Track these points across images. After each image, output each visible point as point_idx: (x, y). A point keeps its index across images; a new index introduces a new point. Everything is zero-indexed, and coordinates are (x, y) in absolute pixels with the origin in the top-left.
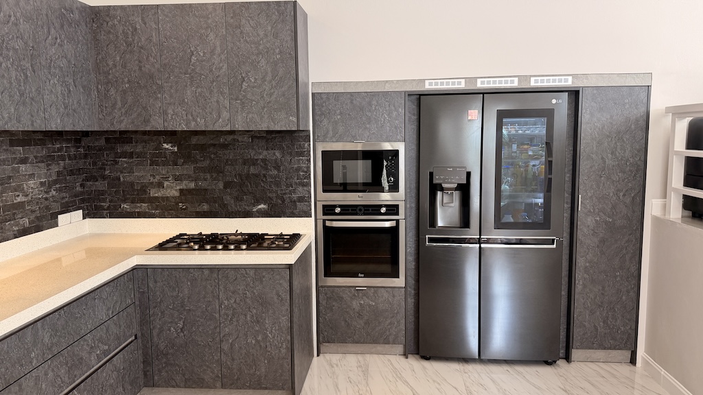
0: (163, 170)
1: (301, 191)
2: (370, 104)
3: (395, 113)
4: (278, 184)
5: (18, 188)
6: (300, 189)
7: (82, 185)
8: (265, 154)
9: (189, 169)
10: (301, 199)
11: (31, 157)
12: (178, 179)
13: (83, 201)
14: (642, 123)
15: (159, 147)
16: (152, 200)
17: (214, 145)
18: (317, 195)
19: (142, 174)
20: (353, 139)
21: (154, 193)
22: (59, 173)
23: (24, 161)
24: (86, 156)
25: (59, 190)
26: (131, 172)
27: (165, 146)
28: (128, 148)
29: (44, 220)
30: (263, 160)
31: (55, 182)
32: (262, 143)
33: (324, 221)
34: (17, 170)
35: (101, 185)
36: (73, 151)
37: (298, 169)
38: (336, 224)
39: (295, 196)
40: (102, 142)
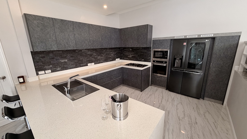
0: (130, 53)
1: (149, 58)
2: (163, 42)
3: (168, 43)
4: (146, 56)
5: (110, 55)
6: (149, 57)
7: (120, 55)
8: (144, 51)
9: (133, 53)
10: (149, 59)
11: (112, 51)
12: (132, 54)
13: (120, 57)
14: (236, 46)
15: (129, 49)
16: (128, 57)
17: (137, 49)
18: (152, 59)
19: (127, 54)
20: (159, 48)
21: (129, 56)
22: (116, 53)
23: (111, 51)
24: (121, 51)
25: (116, 55)
26: (126, 53)
27: (130, 49)
28: (125, 49)
29: (114, 59)
30: (144, 52)
31: (116, 54)
32: (144, 49)
33: (153, 63)
34: (110, 53)
35: (122, 55)
36: (119, 50)
37: (149, 54)
38: (155, 64)
39: (148, 58)
40: (122, 49)
